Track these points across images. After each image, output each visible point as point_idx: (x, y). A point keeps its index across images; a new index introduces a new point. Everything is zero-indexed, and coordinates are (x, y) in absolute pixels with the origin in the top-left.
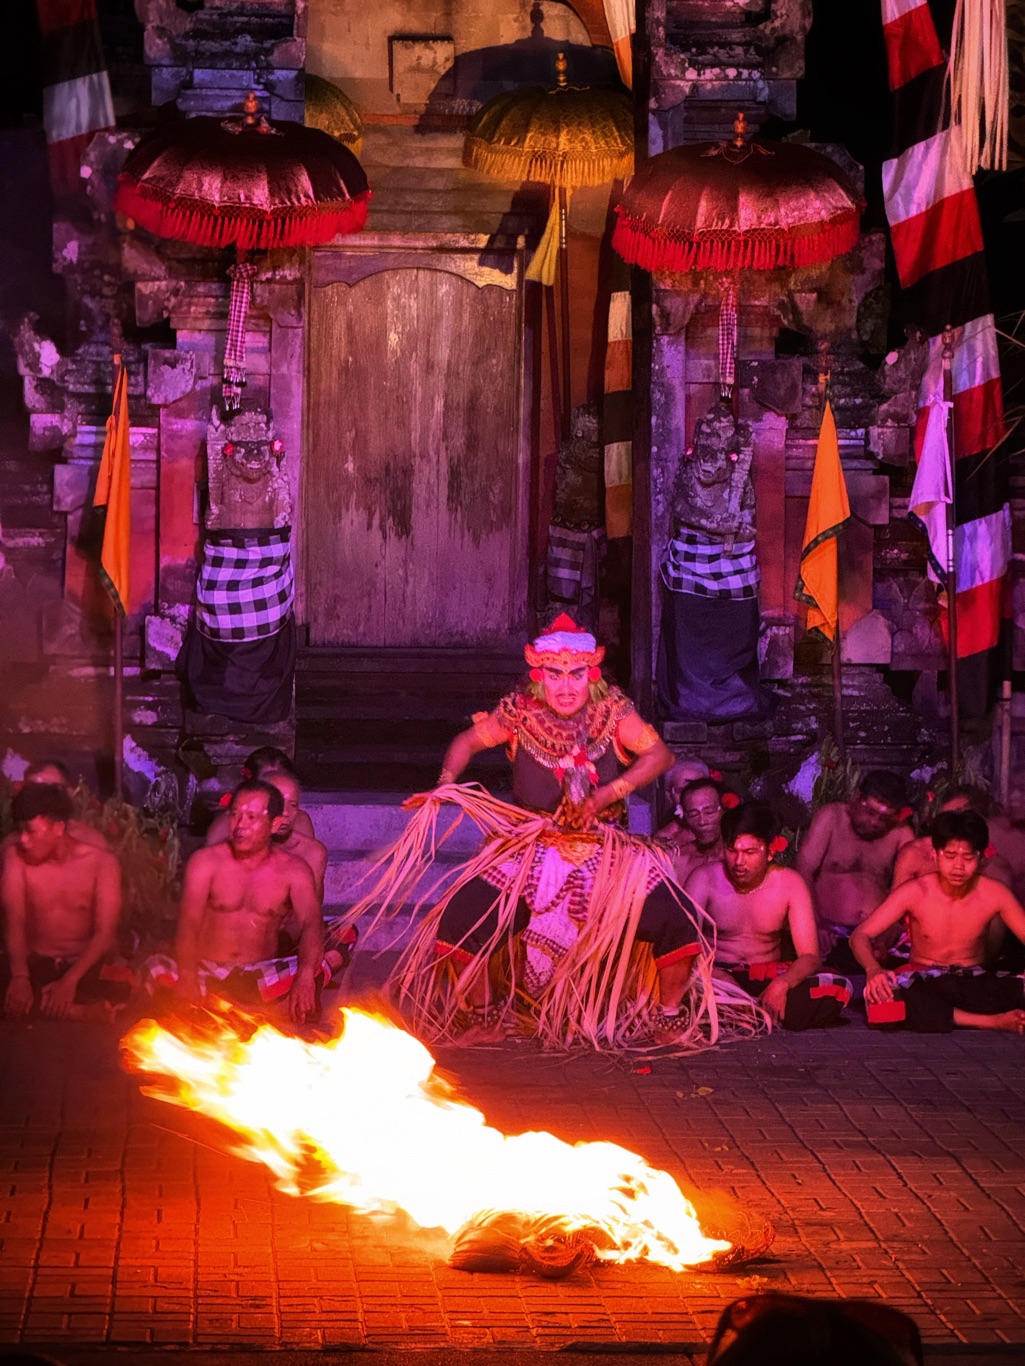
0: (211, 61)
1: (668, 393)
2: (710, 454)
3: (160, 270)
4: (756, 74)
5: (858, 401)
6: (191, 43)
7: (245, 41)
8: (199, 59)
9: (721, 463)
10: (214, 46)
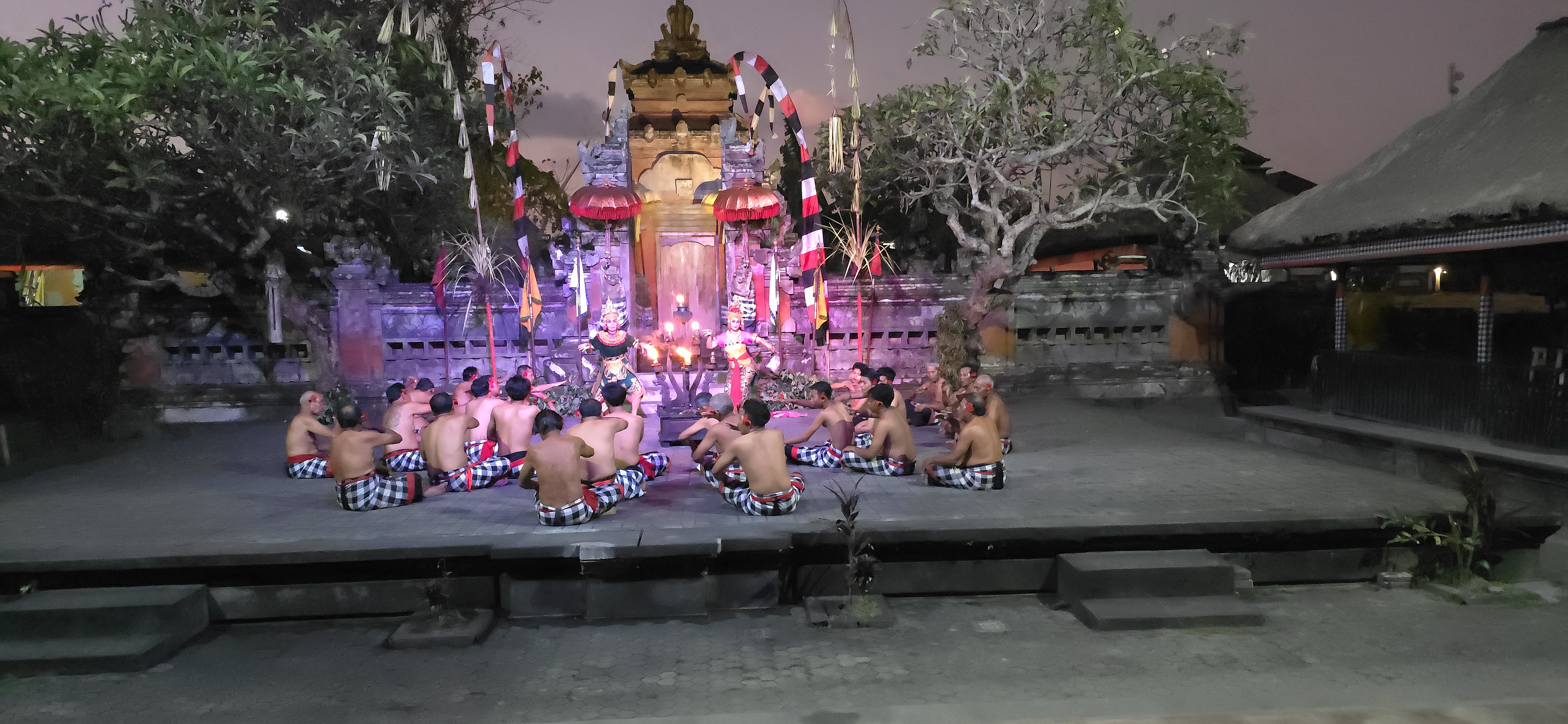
0: (601, 171)
1: (730, 259)
2: (741, 274)
3: (588, 229)
4: (751, 170)
5: (784, 260)
6: (595, 167)
7: (610, 166)
8: (597, 171)
9: (744, 276)
10: (600, 167)
